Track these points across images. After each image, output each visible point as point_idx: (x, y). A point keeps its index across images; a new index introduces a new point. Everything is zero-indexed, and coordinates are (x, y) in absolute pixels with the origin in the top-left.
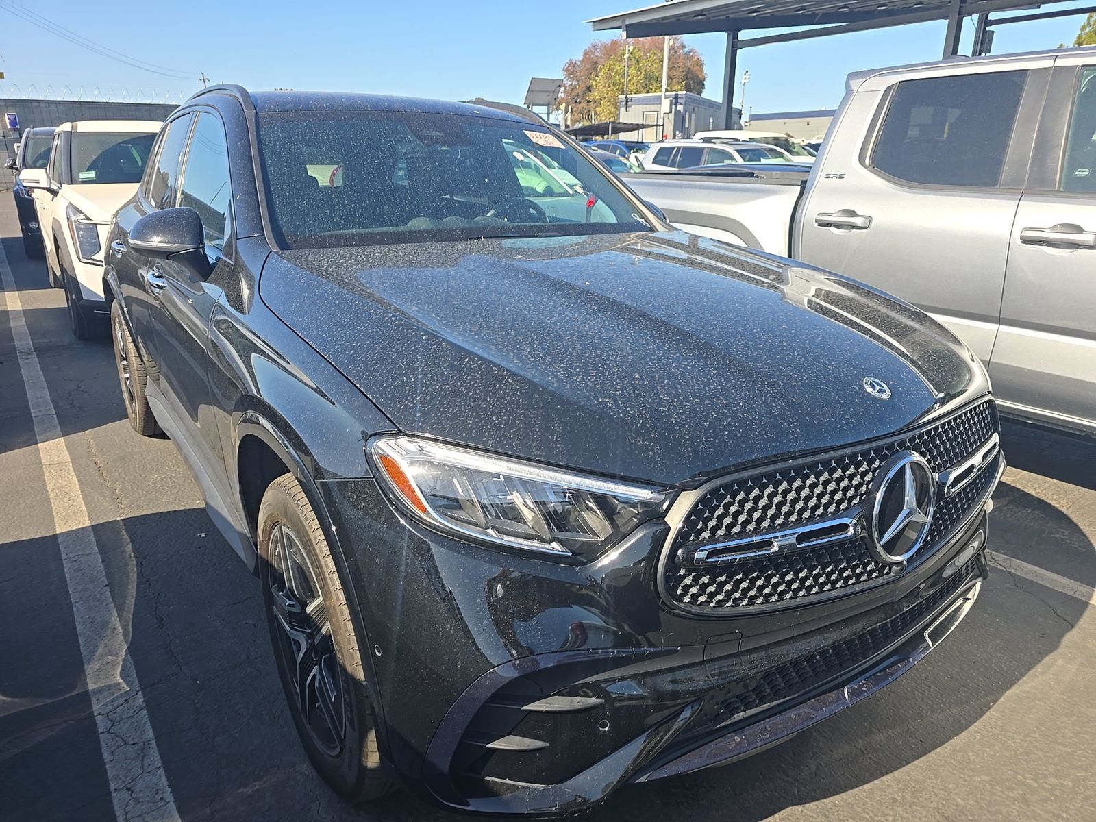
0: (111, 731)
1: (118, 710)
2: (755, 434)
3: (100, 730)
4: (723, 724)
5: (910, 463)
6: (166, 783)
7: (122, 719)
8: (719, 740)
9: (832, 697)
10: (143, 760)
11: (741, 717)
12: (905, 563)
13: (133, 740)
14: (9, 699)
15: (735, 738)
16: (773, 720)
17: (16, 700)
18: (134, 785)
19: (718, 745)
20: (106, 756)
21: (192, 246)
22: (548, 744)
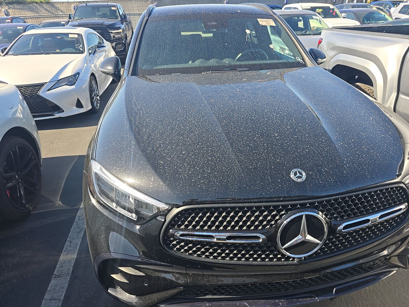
0: (77, 222)
1: (82, 216)
2: (212, 189)
3: (75, 221)
4: (200, 298)
5: (305, 215)
6: (80, 243)
7: (82, 219)
8: (199, 302)
9: (262, 302)
10: (79, 234)
11: (209, 297)
12: (303, 258)
13: (80, 227)
14: (62, 204)
15: (207, 304)
16: (228, 302)
17: (63, 205)
18: (72, 241)
19: (198, 304)
20: (72, 230)
21: (114, 71)
22: (128, 282)
